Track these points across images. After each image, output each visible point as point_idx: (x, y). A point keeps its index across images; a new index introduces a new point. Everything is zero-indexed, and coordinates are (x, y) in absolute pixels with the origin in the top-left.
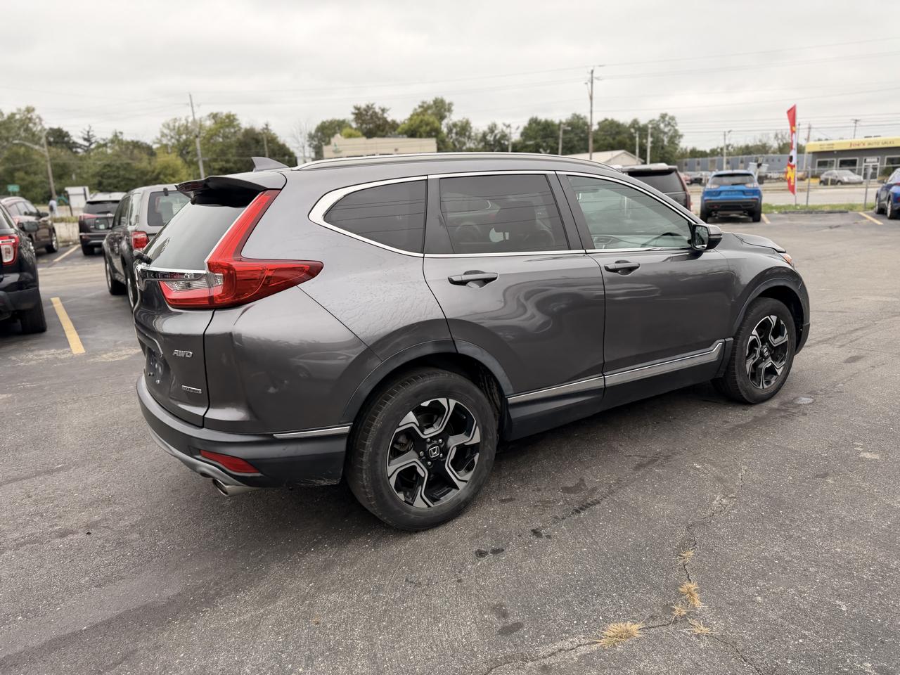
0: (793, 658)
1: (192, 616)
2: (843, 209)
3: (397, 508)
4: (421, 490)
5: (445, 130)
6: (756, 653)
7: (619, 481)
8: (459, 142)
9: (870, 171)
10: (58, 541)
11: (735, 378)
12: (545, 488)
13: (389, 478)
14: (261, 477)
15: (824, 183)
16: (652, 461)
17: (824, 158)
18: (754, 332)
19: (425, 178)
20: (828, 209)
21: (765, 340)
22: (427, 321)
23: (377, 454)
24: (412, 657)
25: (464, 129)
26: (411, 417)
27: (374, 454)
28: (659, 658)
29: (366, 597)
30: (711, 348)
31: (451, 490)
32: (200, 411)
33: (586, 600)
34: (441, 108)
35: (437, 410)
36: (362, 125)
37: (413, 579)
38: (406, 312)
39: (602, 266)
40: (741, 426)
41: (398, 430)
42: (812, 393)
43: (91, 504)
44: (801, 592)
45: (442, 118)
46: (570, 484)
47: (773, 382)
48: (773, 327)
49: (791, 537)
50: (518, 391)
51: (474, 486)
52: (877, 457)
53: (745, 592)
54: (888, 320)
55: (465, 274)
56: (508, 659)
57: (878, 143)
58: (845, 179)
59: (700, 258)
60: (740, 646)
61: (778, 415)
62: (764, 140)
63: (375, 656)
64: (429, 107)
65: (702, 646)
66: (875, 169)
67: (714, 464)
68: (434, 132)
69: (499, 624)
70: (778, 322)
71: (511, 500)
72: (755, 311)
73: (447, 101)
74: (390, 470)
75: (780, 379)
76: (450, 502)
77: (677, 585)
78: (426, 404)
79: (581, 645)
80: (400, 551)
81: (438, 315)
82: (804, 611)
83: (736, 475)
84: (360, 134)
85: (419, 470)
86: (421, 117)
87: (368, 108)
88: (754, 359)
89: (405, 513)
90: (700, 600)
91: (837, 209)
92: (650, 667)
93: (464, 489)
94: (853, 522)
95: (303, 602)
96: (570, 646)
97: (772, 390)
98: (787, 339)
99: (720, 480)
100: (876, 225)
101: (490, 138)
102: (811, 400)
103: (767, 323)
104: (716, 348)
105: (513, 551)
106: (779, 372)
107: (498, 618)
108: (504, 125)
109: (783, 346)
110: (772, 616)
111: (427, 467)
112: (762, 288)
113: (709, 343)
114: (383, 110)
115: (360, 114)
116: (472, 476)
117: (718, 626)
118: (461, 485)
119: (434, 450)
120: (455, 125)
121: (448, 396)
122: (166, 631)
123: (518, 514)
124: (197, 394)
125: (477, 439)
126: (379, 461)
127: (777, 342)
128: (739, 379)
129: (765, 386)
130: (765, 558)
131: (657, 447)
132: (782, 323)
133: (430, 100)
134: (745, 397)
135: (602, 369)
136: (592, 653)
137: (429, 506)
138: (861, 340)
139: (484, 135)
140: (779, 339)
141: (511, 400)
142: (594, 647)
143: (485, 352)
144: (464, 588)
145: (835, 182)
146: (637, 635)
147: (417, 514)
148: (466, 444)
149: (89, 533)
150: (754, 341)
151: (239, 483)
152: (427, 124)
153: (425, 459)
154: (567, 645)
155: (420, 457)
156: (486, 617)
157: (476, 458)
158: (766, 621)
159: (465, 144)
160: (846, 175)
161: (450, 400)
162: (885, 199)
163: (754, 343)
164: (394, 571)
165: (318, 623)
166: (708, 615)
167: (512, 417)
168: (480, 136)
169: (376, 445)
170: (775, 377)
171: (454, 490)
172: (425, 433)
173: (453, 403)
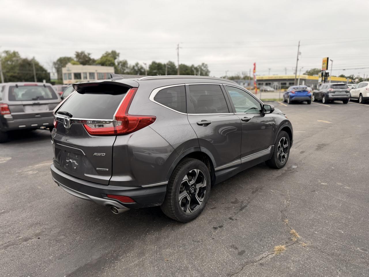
0: (337, 250)
1: (112, 265)
2: (272, 100)
3: (182, 214)
4: (188, 206)
5: (116, 64)
6: (325, 249)
7: (249, 198)
8: (123, 69)
9: (276, 87)
10: (25, 243)
11: (274, 159)
12: (225, 203)
13: (179, 201)
14: (135, 204)
15: (262, 91)
16: (257, 190)
17: (261, 82)
18: (279, 143)
19: (184, 85)
20: (267, 100)
21: (282, 145)
22: (192, 139)
23: (176, 192)
24: (212, 268)
25: (124, 64)
26: (186, 177)
27: (175, 192)
28: (296, 255)
29: (181, 249)
30: (268, 149)
31: (197, 205)
32: (107, 178)
33: (262, 240)
34: (114, 55)
35: (194, 174)
36: (79, 59)
37: (195, 240)
38: (186, 136)
39: (241, 119)
40: (278, 176)
41: (182, 182)
42: (295, 164)
43: (31, 226)
44: (328, 229)
45: (115, 58)
46: (233, 201)
47: (284, 161)
48: (284, 141)
49: (315, 212)
50: (218, 166)
51: (205, 203)
52: (326, 184)
53: (311, 231)
54: (306, 139)
55: (202, 121)
56: (247, 263)
57: (277, 77)
58: (268, 90)
59: (265, 117)
60: (319, 248)
61: (289, 172)
62: (239, 75)
63: (198, 269)
64: (109, 54)
65: (307, 250)
66: (277, 86)
67: (277, 190)
68: (112, 64)
69: (236, 252)
70: (286, 140)
71: (215, 208)
72: (280, 135)
73: (117, 51)
74: (180, 198)
75: (286, 159)
76: (197, 210)
77: (289, 232)
78: (190, 172)
79: (269, 255)
80: (184, 231)
81: (195, 137)
82: (332, 235)
83: (287, 193)
84: (78, 63)
85: (188, 198)
86: (106, 58)
87: (82, 53)
88: (279, 152)
89: (184, 215)
90: (298, 235)
91: (270, 101)
92: (295, 259)
93: (202, 204)
94: (331, 205)
95: (156, 253)
96: (265, 256)
97: (284, 163)
98: (288, 145)
99: (282, 195)
100: (285, 106)
101: (136, 68)
102: (296, 167)
103: (282, 140)
104: (270, 148)
105: (226, 226)
106: (286, 157)
107: (235, 250)
108: (144, 63)
109: (287, 148)
110: (323, 237)
111: (190, 196)
112: (282, 127)
113: (268, 147)
114: (89, 54)
115: (78, 55)
116: (204, 200)
117: (309, 243)
118: (200, 203)
119: (192, 190)
120: (121, 62)
121: (197, 169)
122: (104, 272)
123: (220, 213)
124: (106, 171)
125: (205, 185)
126: (177, 195)
127: (285, 146)
128: (276, 160)
129: (282, 162)
130: (311, 219)
131: (256, 185)
132: (287, 139)
133: (110, 51)
134: (277, 166)
135: (240, 157)
136: (274, 257)
137: (191, 212)
138: (301, 146)
139: (134, 67)
140: (286, 145)
141: (216, 169)
142: (274, 255)
143: (209, 151)
144: (216, 241)
145: (265, 91)
146: (285, 249)
147: (188, 215)
148: (202, 187)
149: (39, 238)
150: (280, 146)
151: (125, 207)
152: (109, 61)
153: (190, 193)
154: (264, 255)
155: (188, 193)
156: (230, 250)
157: (205, 192)
158: (322, 239)
159: (125, 70)
160: (268, 88)
161: (198, 170)
162: (287, 97)
163: (279, 147)
164: (186, 238)
165: (168, 261)
166: (304, 239)
167: (216, 176)
168: (132, 67)
169: (176, 189)
170: (284, 159)
171: (198, 205)
172: (190, 183)
173: (199, 171)
